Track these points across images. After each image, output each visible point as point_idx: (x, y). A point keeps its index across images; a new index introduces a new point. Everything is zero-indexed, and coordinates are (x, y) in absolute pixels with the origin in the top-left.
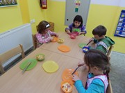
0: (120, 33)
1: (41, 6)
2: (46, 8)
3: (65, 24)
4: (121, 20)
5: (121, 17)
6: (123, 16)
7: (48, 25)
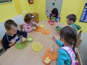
0: (84, 19)
1: (29, 2)
2: (32, 3)
3: (46, 14)
4: (85, 10)
5: (85, 8)
6: (86, 7)
7: (33, 16)
